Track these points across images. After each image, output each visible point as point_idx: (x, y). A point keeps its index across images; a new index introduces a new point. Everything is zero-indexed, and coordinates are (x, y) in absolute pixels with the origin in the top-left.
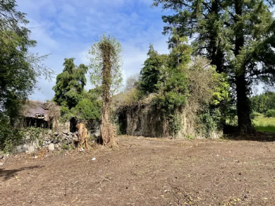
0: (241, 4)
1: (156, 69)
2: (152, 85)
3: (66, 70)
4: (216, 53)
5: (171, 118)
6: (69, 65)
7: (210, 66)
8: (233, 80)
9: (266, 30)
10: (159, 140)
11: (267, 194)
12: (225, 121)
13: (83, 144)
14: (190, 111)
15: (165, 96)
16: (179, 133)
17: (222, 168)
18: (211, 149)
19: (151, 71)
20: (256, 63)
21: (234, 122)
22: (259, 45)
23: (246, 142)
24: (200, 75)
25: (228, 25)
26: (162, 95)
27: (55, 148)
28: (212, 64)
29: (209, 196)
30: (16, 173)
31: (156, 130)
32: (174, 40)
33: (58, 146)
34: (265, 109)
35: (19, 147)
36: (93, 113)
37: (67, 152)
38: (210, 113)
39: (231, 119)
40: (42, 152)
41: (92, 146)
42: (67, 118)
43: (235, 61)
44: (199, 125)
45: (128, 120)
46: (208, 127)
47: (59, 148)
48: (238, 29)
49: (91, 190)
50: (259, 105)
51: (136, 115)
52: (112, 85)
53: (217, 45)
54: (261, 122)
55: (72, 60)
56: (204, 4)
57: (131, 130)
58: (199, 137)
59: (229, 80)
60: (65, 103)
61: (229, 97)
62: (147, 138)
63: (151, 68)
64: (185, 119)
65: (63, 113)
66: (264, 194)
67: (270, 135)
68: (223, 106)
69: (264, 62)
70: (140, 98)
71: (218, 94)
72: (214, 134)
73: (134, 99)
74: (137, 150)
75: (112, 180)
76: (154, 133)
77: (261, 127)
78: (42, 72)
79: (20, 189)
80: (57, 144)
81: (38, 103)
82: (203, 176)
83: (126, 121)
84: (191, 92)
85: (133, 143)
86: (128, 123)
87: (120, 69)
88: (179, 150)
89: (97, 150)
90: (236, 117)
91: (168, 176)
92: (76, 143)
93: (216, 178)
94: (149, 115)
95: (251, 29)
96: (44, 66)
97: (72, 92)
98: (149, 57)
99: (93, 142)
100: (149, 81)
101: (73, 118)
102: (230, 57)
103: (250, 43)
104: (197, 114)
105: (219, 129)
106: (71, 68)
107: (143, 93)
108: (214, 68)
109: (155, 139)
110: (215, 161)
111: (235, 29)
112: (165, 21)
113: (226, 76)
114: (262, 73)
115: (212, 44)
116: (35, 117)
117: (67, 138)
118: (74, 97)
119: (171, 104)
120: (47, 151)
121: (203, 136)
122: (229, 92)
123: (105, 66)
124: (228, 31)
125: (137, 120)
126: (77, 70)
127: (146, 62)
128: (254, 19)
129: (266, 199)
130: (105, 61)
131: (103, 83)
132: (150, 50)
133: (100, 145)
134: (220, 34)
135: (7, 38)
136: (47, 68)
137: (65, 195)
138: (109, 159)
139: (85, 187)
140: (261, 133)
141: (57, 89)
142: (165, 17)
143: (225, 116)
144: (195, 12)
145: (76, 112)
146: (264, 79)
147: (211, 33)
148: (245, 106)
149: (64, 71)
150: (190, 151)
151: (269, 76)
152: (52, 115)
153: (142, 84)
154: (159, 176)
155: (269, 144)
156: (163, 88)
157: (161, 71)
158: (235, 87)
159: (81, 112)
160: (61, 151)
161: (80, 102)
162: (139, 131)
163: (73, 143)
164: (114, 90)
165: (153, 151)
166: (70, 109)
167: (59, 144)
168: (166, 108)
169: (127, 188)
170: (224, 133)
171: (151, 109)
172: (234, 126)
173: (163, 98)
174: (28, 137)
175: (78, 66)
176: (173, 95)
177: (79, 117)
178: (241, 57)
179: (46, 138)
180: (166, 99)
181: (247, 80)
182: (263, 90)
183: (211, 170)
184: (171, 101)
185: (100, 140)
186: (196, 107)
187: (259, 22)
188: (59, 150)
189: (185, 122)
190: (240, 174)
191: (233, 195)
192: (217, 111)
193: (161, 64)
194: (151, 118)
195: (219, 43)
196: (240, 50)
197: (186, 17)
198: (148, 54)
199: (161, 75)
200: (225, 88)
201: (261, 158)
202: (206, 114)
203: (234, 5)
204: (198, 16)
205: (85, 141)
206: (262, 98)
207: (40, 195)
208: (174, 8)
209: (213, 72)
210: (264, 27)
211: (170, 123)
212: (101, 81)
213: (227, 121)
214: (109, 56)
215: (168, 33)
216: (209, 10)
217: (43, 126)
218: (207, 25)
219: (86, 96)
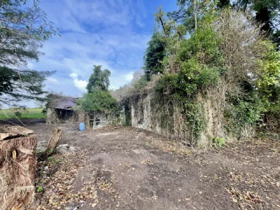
5: (189, 109)
31: (162, 126)
57: (135, 122)
64: (211, 111)
81: (69, 98)
97: (96, 89)
116: (64, 108)
119: (191, 81)
168: (181, 90)
171: (153, 97)
175: (104, 70)
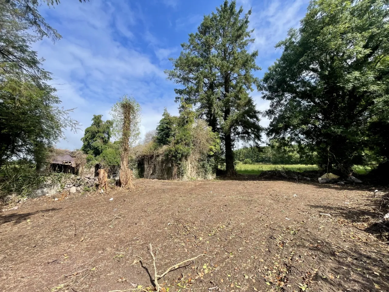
0: (229, 86)
1: (169, 127)
2: (165, 139)
3: (94, 125)
4: (212, 118)
5: (179, 164)
6: (97, 120)
7: (208, 127)
8: (223, 138)
9: (244, 105)
10: (170, 181)
11: (244, 220)
12: (217, 166)
13: (104, 186)
14: (194, 159)
15: (175, 147)
16: (185, 176)
17: (214, 202)
18: (207, 188)
19: (165, 128)
20: (237, 127)
21: (222, 167)
22: (239, 115)
23: (231, 181)
24: (201, 133)
25: (220, 99)
26: (172, 147)
27: (77, 190)
28: (209, 125)
29: (203, 225)
30: (30, 216)
31: (167, 174)
32: (183, 107)
33: (80, 189)
34: (243, 159)
35: (39, 191)
36: (115, 160)
37: (88, 193)
38: (208, 160)
39: (221, 165)
40: (63, 195)
41: (111, 188)
42: (92, 164)
43: (225, 124)
44: (200, 170)
45: (146, 166)
46: (206, 171)
47: (81, 191)
48: (226, 103)
49: (102, 228)
50: (239, 156)
51: (152, 162)
52: (130, 137)
53: (213, 113)
54: (241, 167)
55: (100, 116)
56: (204, 83)
57: (148, 174)
58: (200, 178)
59: (221, 138)
60: (91, 152)
61: (220, 149)
62: (160, 180)
63: (165, 126)
64: (190, 165)
65: (88, 160)
66: (242, 220)
67: (246, 176)
68: (216, 156)
69: (243, 126)
70: (155, 149)
71: (213, 147)
72: (210, 176)
73: (151, 149)
74: (151, 190)
75: (124, 217)
76: (166, 176)
77: (240, 171)
78: (68, 124)
79: (28, 233)
80: (79, 187)
81: (66, 152)
82: (199, 209)
83: (144, 167)
84: (194, 145)
85: (148, 185)
86: (146, 169)
87: (139, 124)
88: (184, 189)
89: (116, 192)
90: (225, 164)
91: (172, 211)
92: (97, 186)
93: (209, 210)
94: (162, 162)
95: (235, 104)
96: (69, 119)
97: (98, 143)
98: (163, 117)
99: (113, 184)
100: (163, 136)
101: (98, 164)
102: (221, 122)
103: (235, 113)
104: (198, 161)
105: (213, 173)
106: (99, 123)
107: (158, 145)
108: (210, 128)
109: (166, 181)
110: (209, 196)
111: (224, 102)
112: (177, 93)
113: (219, 135)
114: (241, 134)
115: (210, 111)
116: (62, 163)
117: (89, 182)
118: (98, 147)
119: (179, 153)
120: (68, 193)
121: (202, 178)
122: (221, 146)
123: (125, 121)
124: (220, 103)
125: (153, 166)
126: (104, 125)
127: (161, 121)
128: (237, 97)
129: (243, 224)
130: (125, 117)
131: (123, 135)
132: (165, 112)
133: (119, 187)
134: (214, 105)
135: (27, 90)
136: (72, 120)
137: (76, 235)
138: (125, 199)
139: (98, 225)
140: (240, 175)
141: (86, 140)
142: (176, 90)
143: (217, 163)
144: (198, 87)
145: (100, 159)
146: (243, 138)
147: (209, 105)
148: (230, 156)
149: (92, 125)
150: (192, 190)
151: (245, 136)
152: (79, 162)
153: (158, 138)
154: (165, 211)
155: (246, 182)
156: (173, 142)
157: (173, 129)
158: (224, 143)
159: (104, 159)
160: (82, 193)
161: (104, 151)
162: (154, 175)
163: (94, 186)
164: (133, 142)
165: (164, 191)
166: (95, 157)
167: (81, 186)
168: (175, 156)
169: (136, 224)
170: (217, 175)
171: (164, 158)
172: (223, 170)
173: (173, 149)
174: (49, 182)
175: (105, 121)
176: (181, 147)
177: (102, 164)
178: (229, 122)
179: (68, 182)
180: (176, 150)
181: (232, 138)
182: (242, 145)
183: (205, 204)
184: (179, 151)
185: (119, 183)
186: (198, 156)
187: (240, 99)
188: (80, 192)
189: (190, 167)
190: (226, 206)
191: (220, 222)
192: (212, 159)
193: (173, 123)
194: (164, 165)
195: (214, 111)
196: (228, 117)
197: (192, 90)
198: (163, 115)
199: (172, 131)
200: (218, 143)
201: (240, 193)
202: (205, 162)
203: (224, 86)
204: (200, 90)
205: (105, 184)
206: (242, 151)
207: (49, 237)
208: (183, 84)
209: (210, 132)
210: (243, 102)
211: (179, 168)
212: (121, 133)
213: (219, 167)
214: (129, 113)
215: (179, 101)
216: (208, 88)
217: (69, 171)
218: (206, 98)
219: (111, 147)
